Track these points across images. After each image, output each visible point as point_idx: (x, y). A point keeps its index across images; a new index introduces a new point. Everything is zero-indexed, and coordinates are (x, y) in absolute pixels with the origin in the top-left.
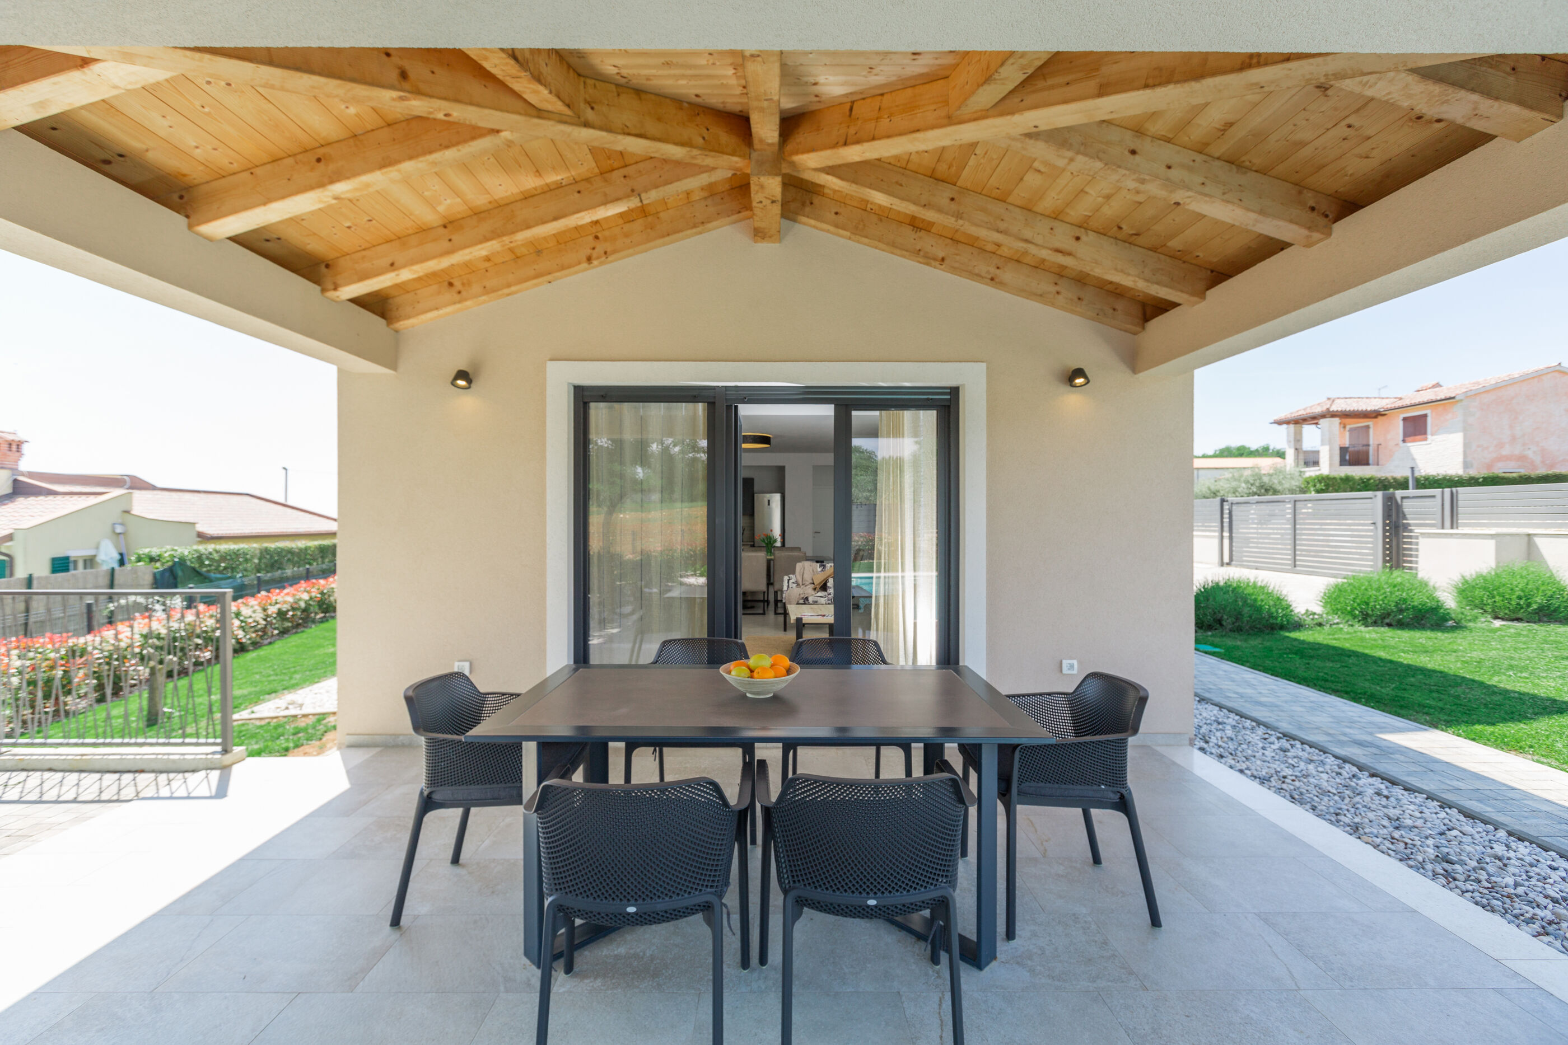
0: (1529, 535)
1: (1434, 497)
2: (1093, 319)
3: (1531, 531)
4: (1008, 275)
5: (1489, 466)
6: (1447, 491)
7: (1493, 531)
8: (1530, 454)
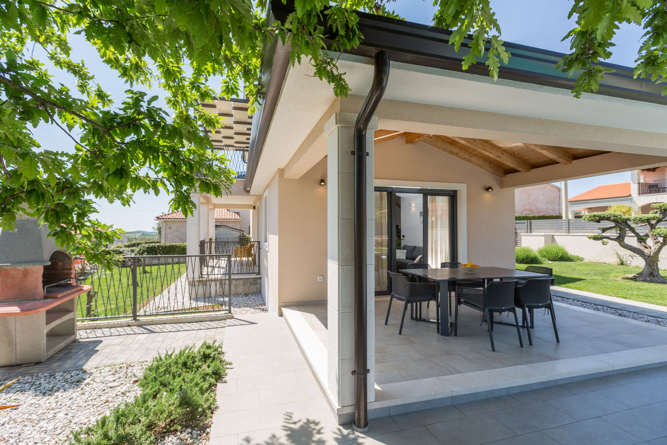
0: (553, 235)
1: (524, 223)
2: (492, 173)
3: (553, 234)
4: (473, 159)
5: (522, 213)
6: (529, 221)
7: (543, 234)
8: (533, 208)
